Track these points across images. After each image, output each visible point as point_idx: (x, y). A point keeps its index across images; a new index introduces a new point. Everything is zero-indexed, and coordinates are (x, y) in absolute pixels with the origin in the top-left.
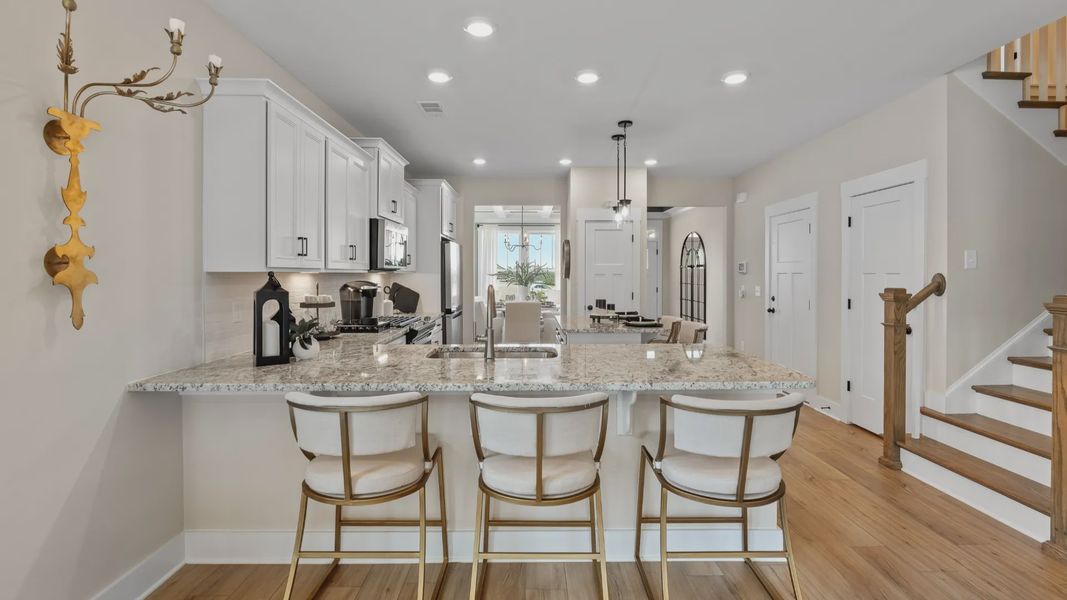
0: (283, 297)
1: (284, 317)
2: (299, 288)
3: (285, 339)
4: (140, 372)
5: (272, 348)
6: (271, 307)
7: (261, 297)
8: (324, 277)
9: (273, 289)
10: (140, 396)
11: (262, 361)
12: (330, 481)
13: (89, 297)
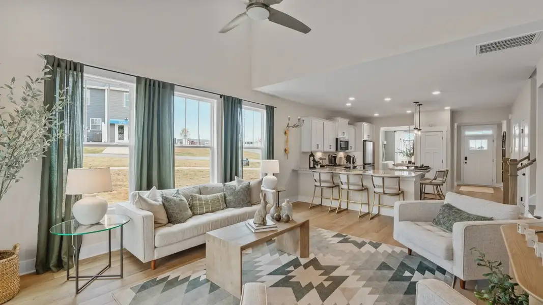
0: (314, 156)
1: (314, 160)
2: (318, 155)
3: (314, 164)
4: (293, 167)
5: (312, 166)
6: (312, 158)
7: (310, 156)
8: (325, 153)
9: (312, 155)
10: (294, 171)
11: (310, 168)
12: (318, 184)
13: (289, 155)
